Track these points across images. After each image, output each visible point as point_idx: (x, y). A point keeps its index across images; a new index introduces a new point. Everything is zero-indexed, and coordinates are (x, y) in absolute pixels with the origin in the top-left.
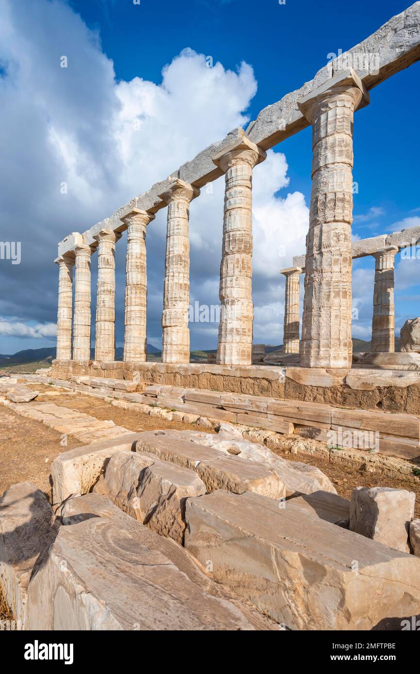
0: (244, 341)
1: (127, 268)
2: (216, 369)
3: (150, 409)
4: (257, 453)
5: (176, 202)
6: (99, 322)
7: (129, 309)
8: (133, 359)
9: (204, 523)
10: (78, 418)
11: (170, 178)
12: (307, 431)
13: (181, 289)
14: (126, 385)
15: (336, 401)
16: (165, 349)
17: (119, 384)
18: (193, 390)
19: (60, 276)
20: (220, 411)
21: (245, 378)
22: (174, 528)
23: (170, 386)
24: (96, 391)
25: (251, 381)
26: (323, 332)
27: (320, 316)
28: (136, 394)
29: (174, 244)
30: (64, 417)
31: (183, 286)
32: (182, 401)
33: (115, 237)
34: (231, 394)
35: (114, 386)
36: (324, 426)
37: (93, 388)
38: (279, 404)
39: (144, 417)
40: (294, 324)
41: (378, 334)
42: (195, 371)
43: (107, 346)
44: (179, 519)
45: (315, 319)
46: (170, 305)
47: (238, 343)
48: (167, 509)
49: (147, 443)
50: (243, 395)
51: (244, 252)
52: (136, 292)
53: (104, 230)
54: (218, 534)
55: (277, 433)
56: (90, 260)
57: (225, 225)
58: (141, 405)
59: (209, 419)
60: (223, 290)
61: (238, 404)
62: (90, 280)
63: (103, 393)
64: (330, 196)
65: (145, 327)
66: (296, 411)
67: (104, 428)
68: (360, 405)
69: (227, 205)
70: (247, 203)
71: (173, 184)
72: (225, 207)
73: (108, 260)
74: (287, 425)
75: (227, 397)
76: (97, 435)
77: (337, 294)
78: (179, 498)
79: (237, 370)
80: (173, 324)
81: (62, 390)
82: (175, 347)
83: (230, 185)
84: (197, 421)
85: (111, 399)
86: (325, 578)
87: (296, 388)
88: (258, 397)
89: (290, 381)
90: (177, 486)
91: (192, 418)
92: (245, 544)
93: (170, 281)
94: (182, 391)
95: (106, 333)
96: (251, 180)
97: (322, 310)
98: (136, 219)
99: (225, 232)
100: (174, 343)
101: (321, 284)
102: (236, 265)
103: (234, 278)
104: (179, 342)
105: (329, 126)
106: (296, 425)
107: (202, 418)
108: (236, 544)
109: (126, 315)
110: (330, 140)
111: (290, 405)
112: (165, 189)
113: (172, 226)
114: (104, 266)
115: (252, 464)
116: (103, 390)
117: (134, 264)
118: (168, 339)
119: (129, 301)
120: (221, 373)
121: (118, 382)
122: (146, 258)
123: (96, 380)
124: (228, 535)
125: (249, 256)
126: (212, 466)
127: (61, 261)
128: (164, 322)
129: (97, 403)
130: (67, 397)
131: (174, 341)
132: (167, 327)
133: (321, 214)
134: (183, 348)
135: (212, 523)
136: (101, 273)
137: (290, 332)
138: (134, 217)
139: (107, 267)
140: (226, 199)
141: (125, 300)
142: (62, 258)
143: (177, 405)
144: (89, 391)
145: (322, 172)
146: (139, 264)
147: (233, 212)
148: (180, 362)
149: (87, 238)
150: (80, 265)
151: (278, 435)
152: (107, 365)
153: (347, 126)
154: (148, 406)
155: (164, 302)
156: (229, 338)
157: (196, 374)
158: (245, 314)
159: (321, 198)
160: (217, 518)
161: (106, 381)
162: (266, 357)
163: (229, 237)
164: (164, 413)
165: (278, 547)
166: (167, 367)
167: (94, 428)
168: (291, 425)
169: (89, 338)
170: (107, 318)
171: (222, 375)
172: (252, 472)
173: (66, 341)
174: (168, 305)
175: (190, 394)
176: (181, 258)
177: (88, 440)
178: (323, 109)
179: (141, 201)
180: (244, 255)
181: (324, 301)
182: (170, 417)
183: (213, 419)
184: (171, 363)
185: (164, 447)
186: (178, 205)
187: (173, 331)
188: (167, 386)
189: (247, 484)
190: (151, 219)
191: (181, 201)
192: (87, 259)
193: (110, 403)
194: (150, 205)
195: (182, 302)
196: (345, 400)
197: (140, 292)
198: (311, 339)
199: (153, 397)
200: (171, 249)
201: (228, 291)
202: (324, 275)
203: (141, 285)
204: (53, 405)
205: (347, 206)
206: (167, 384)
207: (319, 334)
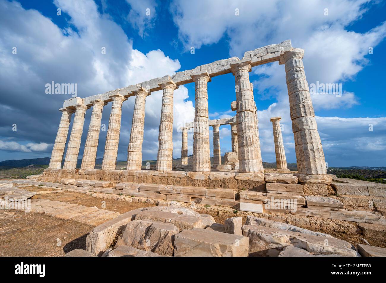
0: (169, 160)
1: (110, 120)
2: (156, 173)
3: (118, 196)
4: (189, 212)
5: (140, 96)
6: (87, 147)
7: (108, 141)
8: (108, 168)
9: (184, 244)
10: (72, 207)
11: (137, 85)
12: (197, 200)
13: (140, 133)
14: (103, 183)
15: (206, 185)
16: (128, 163)
17: (98, 183)
18: (144, 184)
19: (62, 118)
20: (158, 194)
21: (170, 177)
22: (168, 251)
23: (130, 183)
24: (80, 188)
25: (172, 178)
26: (201, 157)
27: (199, 151)
28: (109, 189)
29: (137, 113)
30: (62, 208)
31: (141, 132)
32: (138, 191)
33: (104, 104)
34: (163, 185)
35: (94, 185)
36: (203, 197)
37: (78, 186)
38: (185, 189)
39: (115, 202)
40: (185, 151)
41: (216, 156)
42: (145, 174)
43: (91, 161)
44: (171, 245)
45: (198, 152)
46: (133, 141)
47: (166, 160)
48: (165, 243)
49: (142, 215)
50: (169, 185)
51: (170, 122)
52: (114, 133)
53: (98, 100)
54: (190, 246)
55: (185, 202)
56: (85, 112)
57: (162, 110)
58: (113, 195)
59: (153, 199)
60: (161, 137)
61: (167, 190)
62: (83, 123)
63: (85, 189)
64: (202, 108)
65: (117, 151)
66: (192, 191)
67: (93, 212)
68: (215, 187)
69: (164, 102)
70: (171, 103)
71: (139, 88)
72: (162, 103)
73: (98, 114)
74: (189, 198)
75: (162, 187)
76: (90, 217)
77: (205, 143)
78: (170, 236)
79: (166, 173)
80: (134, 150)
81: (52, 189)
82: (134, 162)
83: (165, 95)
84: (146, 201)
85: (92, 193)
86: (227, 249)
87: (191, 181)
88: (175, 186)
89: (189, 178)
90: (169, 231)
91: (143, 199)
92: (201, 246)
93: (135, 130)
94: (138, 185)
95: (91, 153)
96: (173, 95)
97: (200, 148)
98: (118, 98)
99: (162, 113)
100: (134, 160)
101: (199, 139)
102: (166, 127)
103: (166, 132)
104: (137, 160)
105: (200, 85)
106: (192, 198)
107: (149, 199)
108: (197, 248)
109: (106, 144)
110: (201, 89)
111: (190, 188)
112: (135, 90)
113: (137, 105)
114: (95, 117)
115: (191, 217)
116: (85, 187)
117: (114, 119)
118: (130, 158)
119: (109, 137)
120: (158, 175)
121: (97, 182)
122: (121, 117)
123: (81, 181)
124: (193, 245)
125: (172, 124)
126: (177, 220)
127: (65, 110)
128: (129, 149)
129: (81, 196)
130: (58, 194)
131: (134, 159)
132: (131, 152)
133: (199, 113)
134: (139, 162)
135: (187, 243)
136: (93, 121)
137: (184, 154)
138: (117, 97)
139: (97, 118)
140: (163, 100)
141: (107, 136)
142: (66, 109)
143: (135, 193)
144: (75, 189)
145: (199, 99)
146: (117, 119)
147: (166, 105)
148: (137, 170)
149: (86, 101)
150: (78, 114)
151: (185, 203)
152: (89, 172)
153: (206, 86)
154: (117, 195)
155: (130, 139)
156: (162, 158)
157: (145, 176)
158: (170, 148)
159: (199, 108)
160: (189, 239)
161: (89, 182)
162: (177, 166)
163: (164, 115)
164: (127, 198)
165: (212, 243)
166: (129, 172)
167: (87, 213)
168: (190, 198)
169: (77, 155)
170: (93, 144)
171: (159, 176)
172: (192, 220)
173: (59, 157)
174: (132, 141)
175: (143, 187)
176: (141, 120)
177: (84, 220)
178: (198, 79)
179: (121, 91)
180: (170, 123)
181: (201, 145)
182: (131, 200)
183: (154, 199)
184: (132, 170)
185: (152, 216)
186: (141, 97)
187: (134, 154)
188: (129, 183)
189: (192, 225)
190: (126, 100)
191: (142, 96)
192: (84, 112)
193: (91, 195)
194: (126, 94)
195: (139, 140)
196: (209, 185)
197: (116, 133)
198: (196, 160)
199: (120, 190)
200: (136, 115)
201: (163, 137)
202: (200, 135)
203: (117, 129)
204: (49, 200)
205: (207, 112)
206: (128, 182)
207: (199, 158)
